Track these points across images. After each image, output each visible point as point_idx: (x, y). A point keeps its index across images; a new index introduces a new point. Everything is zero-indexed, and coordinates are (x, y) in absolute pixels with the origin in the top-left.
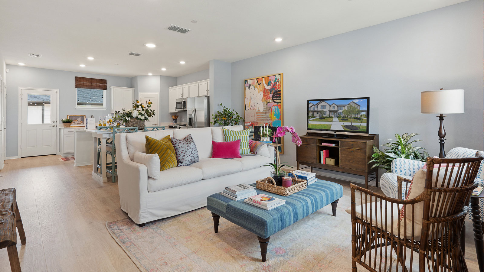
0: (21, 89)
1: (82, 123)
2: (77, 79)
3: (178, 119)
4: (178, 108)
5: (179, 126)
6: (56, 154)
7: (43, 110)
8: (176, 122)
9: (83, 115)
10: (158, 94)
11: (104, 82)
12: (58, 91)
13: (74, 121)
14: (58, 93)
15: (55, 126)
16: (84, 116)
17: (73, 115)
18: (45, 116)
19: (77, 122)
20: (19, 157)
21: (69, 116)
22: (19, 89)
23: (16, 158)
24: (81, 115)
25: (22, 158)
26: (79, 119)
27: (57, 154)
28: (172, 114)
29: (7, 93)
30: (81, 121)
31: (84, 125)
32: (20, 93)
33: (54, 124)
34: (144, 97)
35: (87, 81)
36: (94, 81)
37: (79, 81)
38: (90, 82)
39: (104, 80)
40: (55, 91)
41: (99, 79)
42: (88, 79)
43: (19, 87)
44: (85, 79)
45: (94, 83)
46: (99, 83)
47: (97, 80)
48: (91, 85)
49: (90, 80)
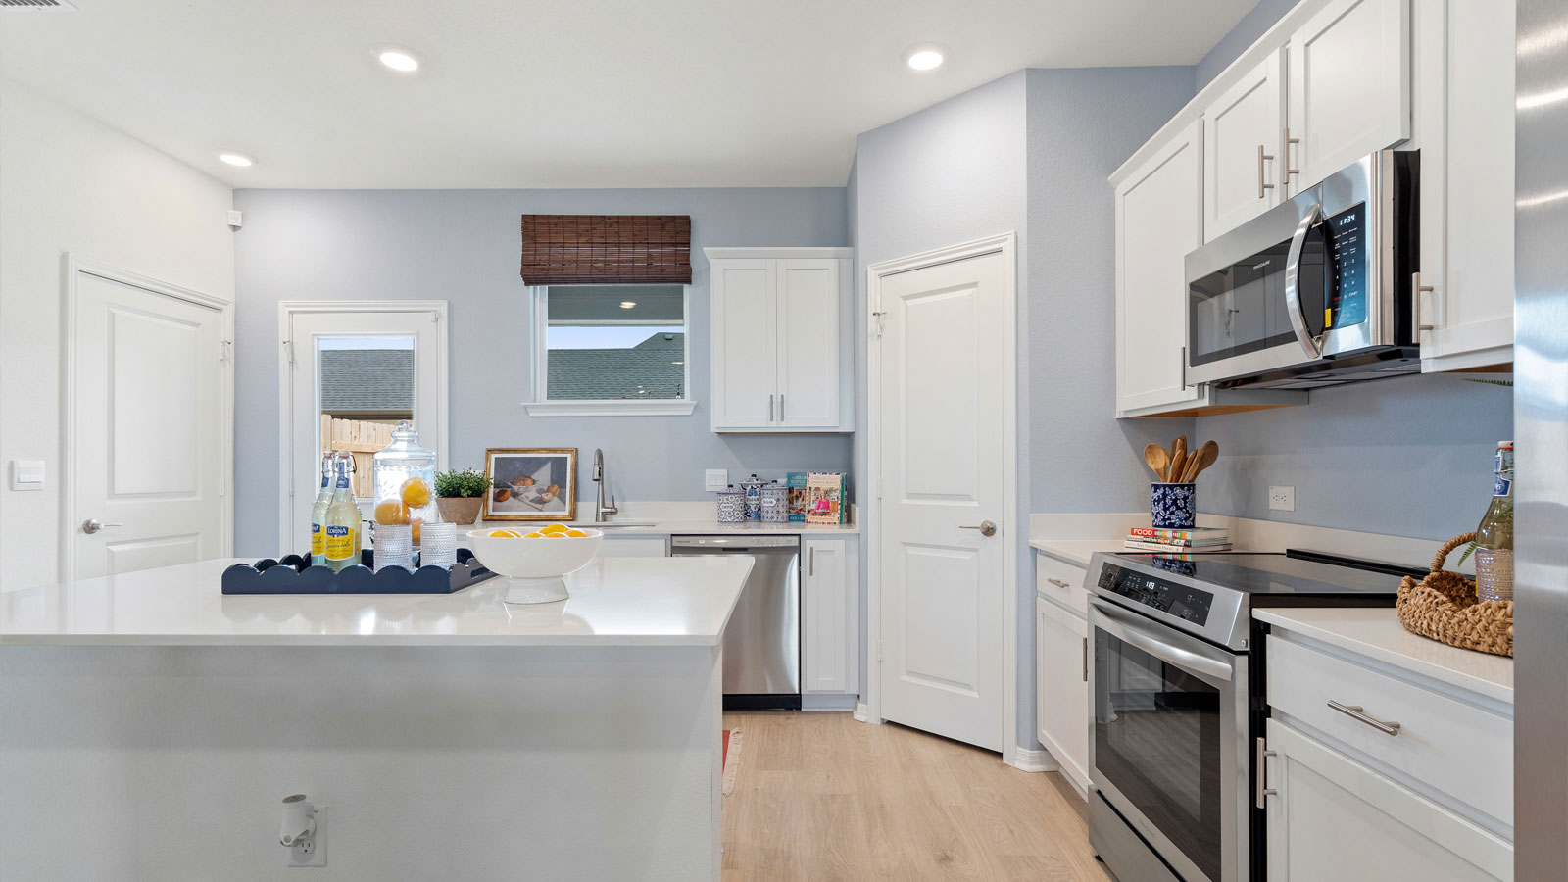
0: (291, 312)
1: (556, 500)
2: (535, 228)
3: (1211, 484)
4: (1209, 344)
5: (1239, 598)
8: (1190, 516)
9: (563, 450)
10: (1009, 247)
11: (670, 231)
12: (443, 308)
13: (516, 488)
14: (444, 324)
16: (568, 456)
17: (517, 450)
19: (533, 494)
21: (493, 457)
22: (283, 310)
24: (554, 450)
26: (543, 476)
28: (1148, 427)
30: (553, 482)
31: (567, 513)
34: (906, 298)
35: (579, 236)
36: (618, 233)
37: (539, 240)
38: (595, 240)
39: (672, 216)
40: (430, 311)
41: (647, 217)
42: (588, 220)
43: (281, 304)
44: (572, 222)
45: (619, 244)
46: (647, 239)
47: (634, 224)
48: (600, 261)
49: (598, 227)
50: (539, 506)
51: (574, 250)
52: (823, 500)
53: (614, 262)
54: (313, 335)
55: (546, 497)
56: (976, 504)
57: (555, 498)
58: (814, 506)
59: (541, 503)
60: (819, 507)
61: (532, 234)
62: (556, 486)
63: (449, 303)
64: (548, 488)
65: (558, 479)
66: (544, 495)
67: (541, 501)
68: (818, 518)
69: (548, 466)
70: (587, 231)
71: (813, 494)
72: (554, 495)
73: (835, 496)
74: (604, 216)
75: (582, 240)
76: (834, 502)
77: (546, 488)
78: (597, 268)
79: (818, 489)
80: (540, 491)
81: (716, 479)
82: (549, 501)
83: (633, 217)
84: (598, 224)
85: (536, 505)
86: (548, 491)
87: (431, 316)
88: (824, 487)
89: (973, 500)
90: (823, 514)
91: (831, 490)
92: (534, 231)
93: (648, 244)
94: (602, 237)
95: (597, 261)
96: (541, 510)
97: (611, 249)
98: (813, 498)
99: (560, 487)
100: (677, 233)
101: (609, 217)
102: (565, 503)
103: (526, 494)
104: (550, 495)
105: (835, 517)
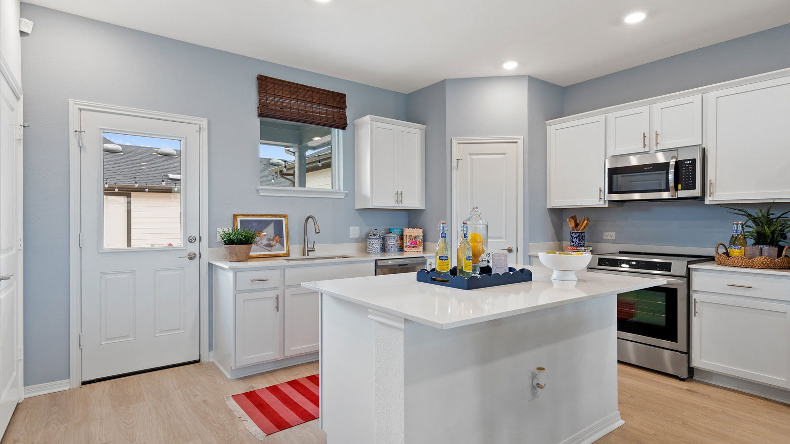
0: (80, 110)
1: (278, 245)
2: (265, 84)
6: (198, 361)
7: (129, 203)
8: (585, 242)
9: (280, 216)
10: (521, 142)
11: (337, 100)
12: (204, 123)
13: (257, 238)
14: (205, 134)
15: (195, 255)
16: (283, 219)
17: (253, 216)
18: (132, 230)
19: (265, 242)
20: (75, 382)
21: (239, 219)
22: (73, 109)
23: (62, 386)
24: (275, 216)
25: (84, 383)
27: (202, 359)
29: (24, 121)
30: (276, 235)
31: (285, 252)
32: (73, 126)
33: (193, 248)
34: (470, 154)
35: (291, 94)
36: (312, 96)
37: (268, 92)
38: (300, 98)
39: (338, 93)
40: (196, 124)
41: (326, 91)
42: (296, 86)
43: (71, 102)
44: (287, 85)
45: (312, 102)
46: (326, 103)
47: (320, 93)
48: (303, 110)
49: (301, 91)
50: (269, 249)
51: (288, 101)
52: (414, 241)
53: (311, 112)
54: (101, 129)
55: (273, 243)
56: (504, 240)
57: (278, 244)
58: (408, 244)
59: (270, 247)
60: (411, 244)
61: (265, 87)
62: (278, 237)
63: (208, 121)
64: (273, 238)
65: (279, 233)
66: (271, 242)
67: (270, 246)
68: (411, 249)
69: (272, 224)
70: (296, 92)
71: (408, 238)
72: (277, 241)
73: (420, 239)
74: (305, 86)
75: (293, 96)
76: (419, 242)
77: (272, 238)
78: (302, 114)
79: (410, 236)
80: (269, 240)
81: (355, 231)
82: (274, 245)
83: (319, 89)
84: (301, 89)
85: (268, 248)
86: (273, 239)
87: (196, 128)
88: (414, 234)
89: (503, 239)
90: (414, 247)
91: (418, 236)
92: (266, 86)
93: (326, 106)
94: (304, 97)
95: (302, 110)
96: (270, 251)
97: (307, 105)
98: (408, 240)
99: (279, 237)
100: (340, 102)
101: (307, 87)
102: (284, 247)
103: (261, 242)
104: (275, 242)
105: (421, 248)
